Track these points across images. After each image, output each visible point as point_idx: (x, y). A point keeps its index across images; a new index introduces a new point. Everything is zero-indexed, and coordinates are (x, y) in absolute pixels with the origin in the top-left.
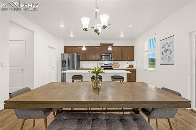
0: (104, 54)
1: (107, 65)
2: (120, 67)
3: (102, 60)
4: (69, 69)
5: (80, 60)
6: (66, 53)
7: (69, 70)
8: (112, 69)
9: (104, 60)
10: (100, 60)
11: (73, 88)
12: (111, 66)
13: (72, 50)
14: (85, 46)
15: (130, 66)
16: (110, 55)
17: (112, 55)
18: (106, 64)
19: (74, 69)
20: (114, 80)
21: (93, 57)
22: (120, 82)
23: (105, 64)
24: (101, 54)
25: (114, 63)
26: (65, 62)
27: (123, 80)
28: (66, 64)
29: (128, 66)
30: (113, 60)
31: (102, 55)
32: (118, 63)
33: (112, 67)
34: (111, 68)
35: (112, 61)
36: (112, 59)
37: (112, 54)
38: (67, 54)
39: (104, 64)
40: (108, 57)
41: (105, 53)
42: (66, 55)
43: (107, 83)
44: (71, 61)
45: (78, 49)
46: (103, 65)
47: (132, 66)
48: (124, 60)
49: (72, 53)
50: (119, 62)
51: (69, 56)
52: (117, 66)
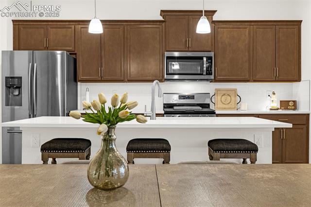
0: (176, 54)
1: (192, 97)
2: (244, 109)
3: (170, 77)
4: (33, 114)
5: (80, 77)
6: (19, 49)
7: (34, 116)
8: (212, 113)
9: (176, 77)
10: (162, 80)
11: (51, 188)
12: (207, 101)
13: (46, 35)
14: (102, 21)
15: (284, 104)
16: (201, 58)
17: (209, 59)
18: (186, 94)
19: (54, 113)
20: (218, 154)
21: (133, 68)
22: (244, 162)
23: (182, 97)
24: (167, 54)
25: (217, 90)
26: (19, 88)
27: (253, 154)
28: (20, 93)
29: (277, 105)
30: (216, 80)
31: (168, 58)
32: (235, 90)
33: (212, 107)
34: (204, 110)
35: (211, 81)
36: (209, 74)
37: (212, 54)
38: (27, 52)
39: (176, 97)
40: (194, 67)
41: (183, 47)
42: (23, 57)
43: (195, 166)
44: (41, 80)
45: (70, 32)
46: (175, 99)
47: (291, 104)
48: (258, 77)
49: (47, 48)
50: (240, 87)
51: (32, 60)
52: (233, 105)
